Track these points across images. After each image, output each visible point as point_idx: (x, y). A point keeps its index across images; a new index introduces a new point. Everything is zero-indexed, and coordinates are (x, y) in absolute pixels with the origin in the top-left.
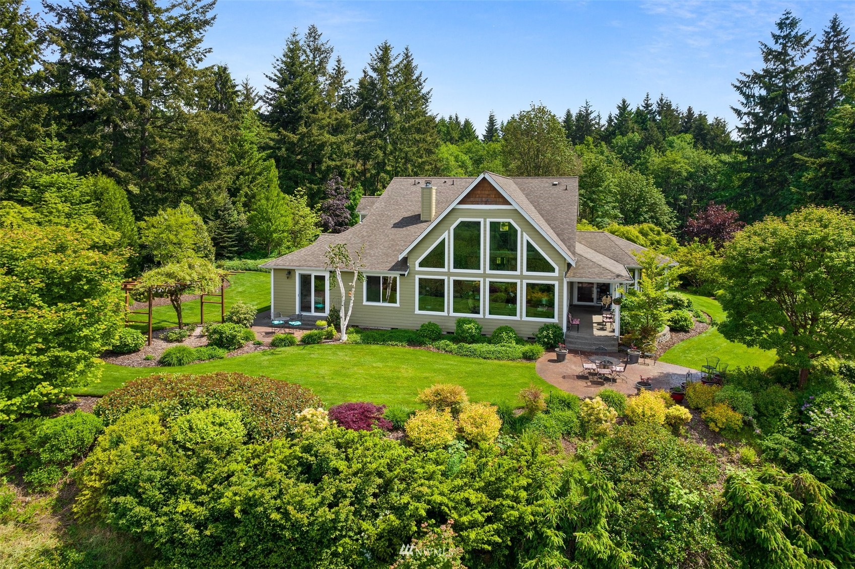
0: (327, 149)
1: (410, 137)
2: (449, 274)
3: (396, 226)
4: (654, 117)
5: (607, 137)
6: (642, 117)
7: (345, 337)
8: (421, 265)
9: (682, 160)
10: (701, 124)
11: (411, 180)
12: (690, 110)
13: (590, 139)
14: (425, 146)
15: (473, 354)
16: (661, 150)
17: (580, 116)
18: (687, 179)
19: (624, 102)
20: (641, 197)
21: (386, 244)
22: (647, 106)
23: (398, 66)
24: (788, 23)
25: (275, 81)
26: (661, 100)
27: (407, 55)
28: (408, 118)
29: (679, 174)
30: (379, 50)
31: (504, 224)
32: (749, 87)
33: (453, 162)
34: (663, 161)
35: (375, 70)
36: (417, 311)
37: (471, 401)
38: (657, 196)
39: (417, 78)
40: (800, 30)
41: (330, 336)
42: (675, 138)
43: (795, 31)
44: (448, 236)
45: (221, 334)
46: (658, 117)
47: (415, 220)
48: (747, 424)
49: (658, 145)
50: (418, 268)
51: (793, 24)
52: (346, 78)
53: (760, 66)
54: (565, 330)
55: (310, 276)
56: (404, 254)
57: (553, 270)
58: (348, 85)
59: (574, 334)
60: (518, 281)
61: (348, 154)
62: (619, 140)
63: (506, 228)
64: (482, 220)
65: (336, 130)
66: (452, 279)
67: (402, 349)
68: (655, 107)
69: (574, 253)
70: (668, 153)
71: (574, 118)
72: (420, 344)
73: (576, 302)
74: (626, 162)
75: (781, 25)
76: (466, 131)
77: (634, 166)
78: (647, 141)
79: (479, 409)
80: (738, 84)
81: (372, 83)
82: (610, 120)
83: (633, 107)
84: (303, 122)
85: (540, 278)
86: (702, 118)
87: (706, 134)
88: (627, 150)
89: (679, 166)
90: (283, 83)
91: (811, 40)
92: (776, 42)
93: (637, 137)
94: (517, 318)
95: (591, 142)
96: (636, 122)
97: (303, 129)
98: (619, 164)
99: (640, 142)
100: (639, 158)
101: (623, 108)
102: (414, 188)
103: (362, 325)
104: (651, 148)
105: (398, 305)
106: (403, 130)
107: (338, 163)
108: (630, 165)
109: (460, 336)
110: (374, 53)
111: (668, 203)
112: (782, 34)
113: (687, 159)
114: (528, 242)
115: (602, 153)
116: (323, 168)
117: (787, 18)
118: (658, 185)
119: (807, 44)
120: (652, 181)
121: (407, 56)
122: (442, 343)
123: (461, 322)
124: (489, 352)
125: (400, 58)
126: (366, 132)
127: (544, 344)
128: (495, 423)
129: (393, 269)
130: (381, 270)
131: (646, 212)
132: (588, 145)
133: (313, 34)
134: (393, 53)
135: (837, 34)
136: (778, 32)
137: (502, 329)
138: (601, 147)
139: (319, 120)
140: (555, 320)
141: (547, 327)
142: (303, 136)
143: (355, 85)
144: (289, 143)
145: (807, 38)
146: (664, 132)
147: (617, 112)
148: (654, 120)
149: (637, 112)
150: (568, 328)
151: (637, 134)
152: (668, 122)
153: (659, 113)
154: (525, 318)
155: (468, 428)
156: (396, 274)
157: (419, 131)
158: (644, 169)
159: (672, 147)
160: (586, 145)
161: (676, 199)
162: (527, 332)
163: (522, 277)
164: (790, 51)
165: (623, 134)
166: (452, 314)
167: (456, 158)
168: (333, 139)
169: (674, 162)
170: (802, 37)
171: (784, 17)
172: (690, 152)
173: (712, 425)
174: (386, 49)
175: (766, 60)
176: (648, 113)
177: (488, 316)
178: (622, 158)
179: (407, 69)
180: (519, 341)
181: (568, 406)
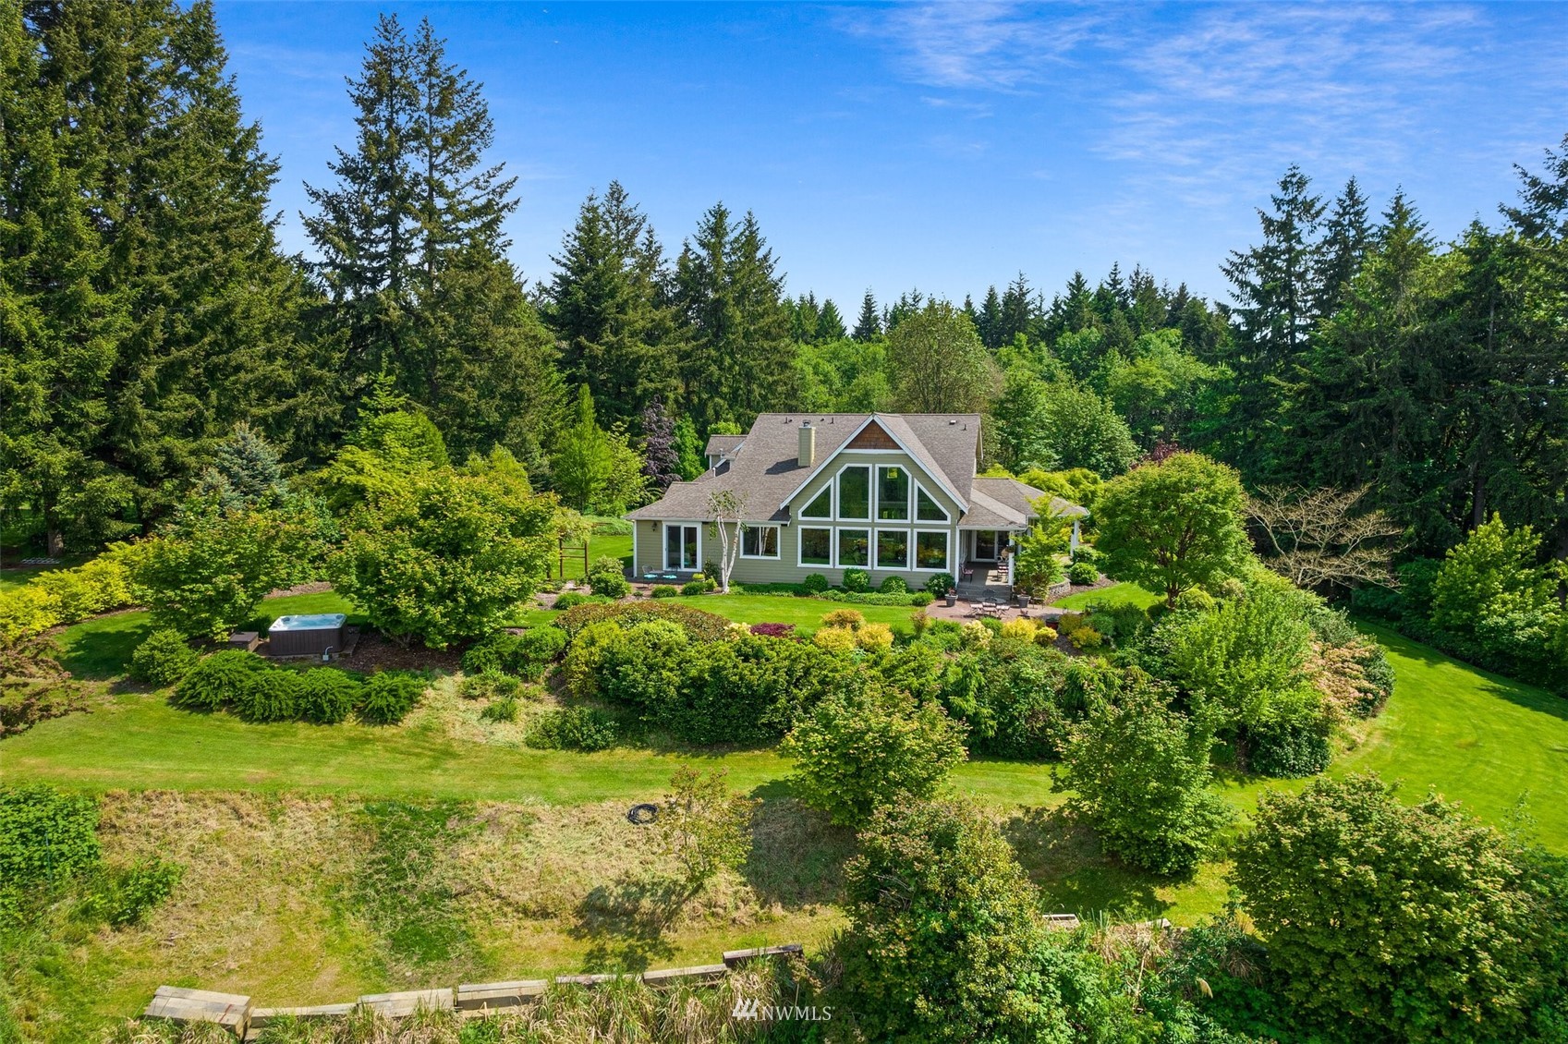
0: (644, 368)
1: (755, 344)
2: (835, 524)
3: (770, 472)
4: (1125, 300)
5: (1050, 333)
6: (1105, 301)
7: (727, 589)
8: (804, 514)
9: (1159, 371)
10: (1194, 314)
11: (782, 417)
12: (1183, 288)
13: (1023, 337)
14: (777, 357)
15: (863, 601)
16: (1129, 355)
17: (1010, 299)
18: (1167, 400)
19: (1078, 277)
20: (1092, 430)
21: (762, 493)
22: (1115, 283)
23: (736, 240)
24: (1293, 182)
25: (565, 265)
26: (1137, 274)
27: (749, 221)
28: (754, 318)
29: (1153, 393)
30: (709, 217)
31: (891, 470)
32: (1242, 271)
33: (810, 377)
34: (1130, 374)
35: (703, 245)
36: (800, 564)
37: (868, 621)
38: (1117, 427)
39: (766, 258)
40: (1309, 193)
41: (710, 588)
42: (1153, 336)
43: (1303, 194)
44: (834, 483)
45: (606, 582)
46: (1132, 302)
47: (791, 465)
48: (1106, 642)
49: (1126, 346)
50: (800, 518)
51: (1301, 184)
52: (661, 258)
53: (1259, 240)
54: (957, 580)
55: (679, 528)
56: (786, 503)
57: (945, 518)
58: (664, 267)
59: (967, 584)
60: (909, 530)
61: (671, 372)
62: (1067, 339)
63: (895, 475)
64: (870, 466)
65: (651, 337)
66: (838, 529)
67: (788, 598)
68: (1126, 286)
69: (968, 501)
70: (1139, 361)
71: (1000, 300)
72: (808, 594)
73: (974, 558)
74: (1076, 374)
75: (1285, 185)
76: (827, 323)
77: (1088, 380)
78: (1110, 341)
79: (875, 628)
80: (1228, 267)
81: (701, 267)
82: (1057, 306)
83: (1092, 286)
84: (608, 326)
85: (932, 526)
86: (1198, 305)
87: (1203, 329)
88: (1080, 354)
89: (1153, 381)
90: (580, 270)
91: (1323, 208)
92: (1279, 209)
93: (1094, 334)
94: (908, 569)
95: (1024, 343)
96: (1095, 309)
97: (609, 337)
98: (1065, 378)
99: (1100, 343)
100: (1096, 368)
101: (1078, 285)
102: (785, 428)
103: (745, 579)
104: (1114, 352)
105: (778, 558)
106: (746, 335)
107: (660, 386)
108: (1079, 379)
109: (850, 586)
110: (702, 219)
111: (1135, 438)
112: (1287, 198)
113: (1169, 370)
114: (919, 489)
115: (1040, 360)
116: (638, 392)
117: (1294, 175)
118: (1118, 409)
119: (1318, 214)
120: (1110, 404)
121: (750, 224)
122: (830, 593)
123: (847, 573)
124: (879, 599)
125: (741, 228)
126: (694, 338)
127: (935, 592)
128: (890, 637)
129: (772, 519)
130: (762, 521)
131: (1100, 451)
132: (1019, 347)
133: (616, 195)
134: (730, 221)
135: (1355, 203)
136: (1280, 194)
137: (890, 579)
138: (1040, 350)
139: (630, 323)
140: (947, 570)
141: (938, 576)
142: (610, 347)
143: (672, 268)
144: (591, 357)
145: (1318, 206)
146: (1137, 326)
147: (1067, 293)
148: (1124, 305)
149: (1098, 294)
150: (960, 580)
151: (1094, 329)
152: (1145, 309)
153: (1134, 295)
154: (916, 569)
155: (867, 640)
156: (777, 525)
157: (767, 335)
158: (1100, 387)
159: (1147, 350)
160: (1016, 347)
161: (1148, 432)
162: (919, 583)
163: (912, 526)
164: (1296, 222)
165: (1074, 330)
166: (838, 566)
167: (816, 367)
168: (652, 351)
169: (1147, 375)
170: (1312, 204)
171: (1290, 173)
172: (1174, 359)
173: (1075, 643)
174: (720, 215)
175: (1268, 232)
176: (1117, 294)
177: (876, 568)
178: (1070, 367)
179: (750, 242)
180: (909, 591)
181: (952, 630)
